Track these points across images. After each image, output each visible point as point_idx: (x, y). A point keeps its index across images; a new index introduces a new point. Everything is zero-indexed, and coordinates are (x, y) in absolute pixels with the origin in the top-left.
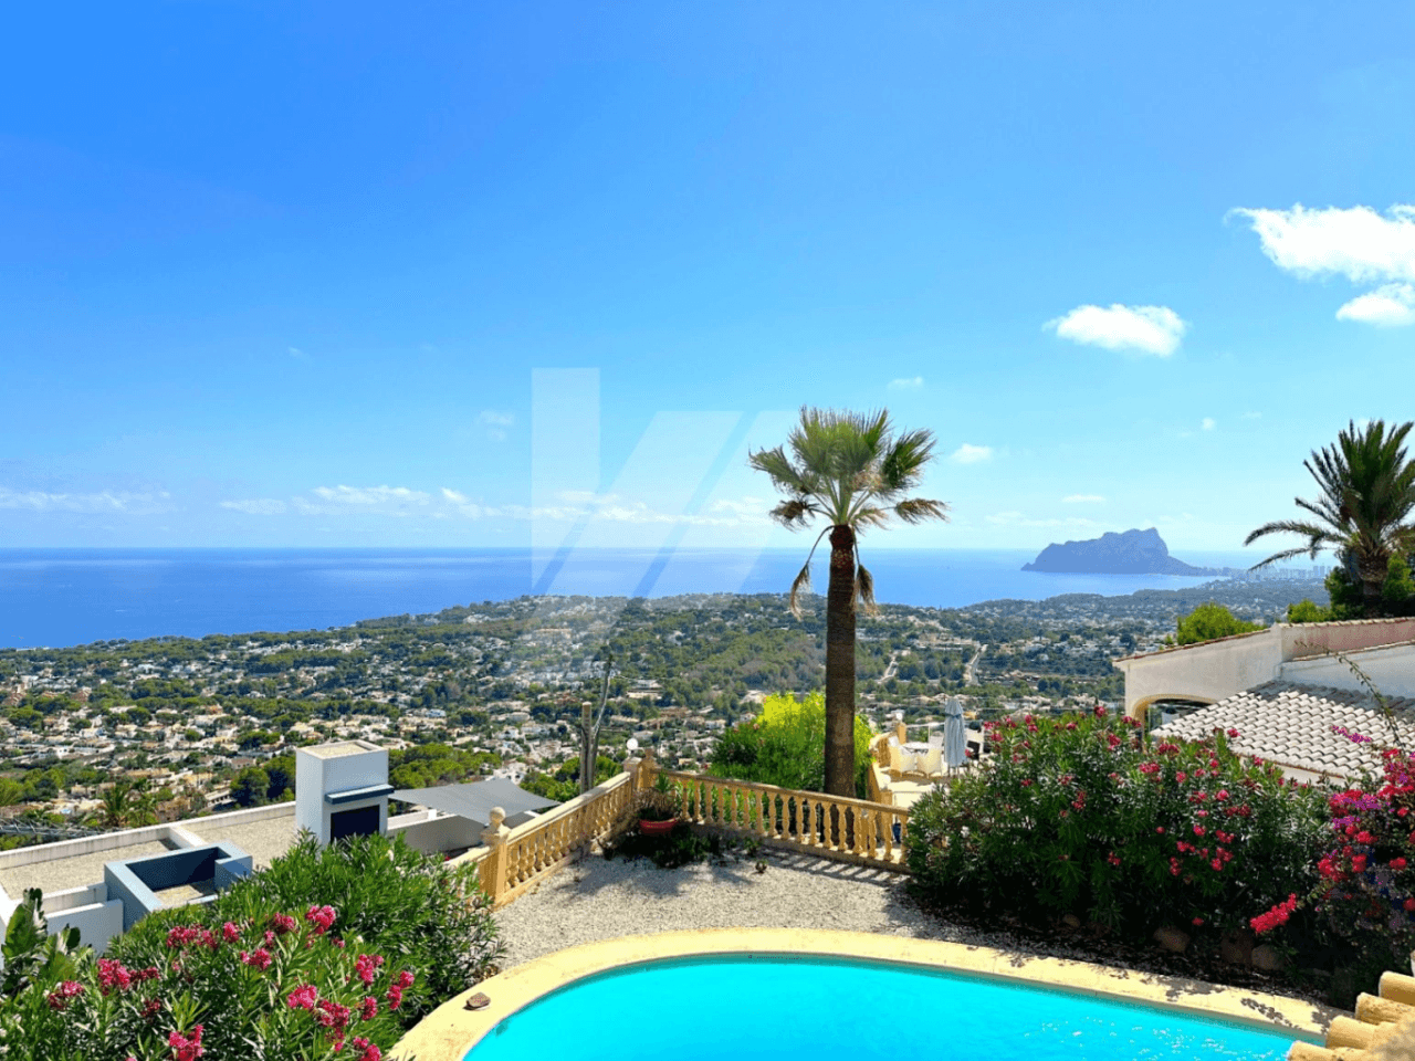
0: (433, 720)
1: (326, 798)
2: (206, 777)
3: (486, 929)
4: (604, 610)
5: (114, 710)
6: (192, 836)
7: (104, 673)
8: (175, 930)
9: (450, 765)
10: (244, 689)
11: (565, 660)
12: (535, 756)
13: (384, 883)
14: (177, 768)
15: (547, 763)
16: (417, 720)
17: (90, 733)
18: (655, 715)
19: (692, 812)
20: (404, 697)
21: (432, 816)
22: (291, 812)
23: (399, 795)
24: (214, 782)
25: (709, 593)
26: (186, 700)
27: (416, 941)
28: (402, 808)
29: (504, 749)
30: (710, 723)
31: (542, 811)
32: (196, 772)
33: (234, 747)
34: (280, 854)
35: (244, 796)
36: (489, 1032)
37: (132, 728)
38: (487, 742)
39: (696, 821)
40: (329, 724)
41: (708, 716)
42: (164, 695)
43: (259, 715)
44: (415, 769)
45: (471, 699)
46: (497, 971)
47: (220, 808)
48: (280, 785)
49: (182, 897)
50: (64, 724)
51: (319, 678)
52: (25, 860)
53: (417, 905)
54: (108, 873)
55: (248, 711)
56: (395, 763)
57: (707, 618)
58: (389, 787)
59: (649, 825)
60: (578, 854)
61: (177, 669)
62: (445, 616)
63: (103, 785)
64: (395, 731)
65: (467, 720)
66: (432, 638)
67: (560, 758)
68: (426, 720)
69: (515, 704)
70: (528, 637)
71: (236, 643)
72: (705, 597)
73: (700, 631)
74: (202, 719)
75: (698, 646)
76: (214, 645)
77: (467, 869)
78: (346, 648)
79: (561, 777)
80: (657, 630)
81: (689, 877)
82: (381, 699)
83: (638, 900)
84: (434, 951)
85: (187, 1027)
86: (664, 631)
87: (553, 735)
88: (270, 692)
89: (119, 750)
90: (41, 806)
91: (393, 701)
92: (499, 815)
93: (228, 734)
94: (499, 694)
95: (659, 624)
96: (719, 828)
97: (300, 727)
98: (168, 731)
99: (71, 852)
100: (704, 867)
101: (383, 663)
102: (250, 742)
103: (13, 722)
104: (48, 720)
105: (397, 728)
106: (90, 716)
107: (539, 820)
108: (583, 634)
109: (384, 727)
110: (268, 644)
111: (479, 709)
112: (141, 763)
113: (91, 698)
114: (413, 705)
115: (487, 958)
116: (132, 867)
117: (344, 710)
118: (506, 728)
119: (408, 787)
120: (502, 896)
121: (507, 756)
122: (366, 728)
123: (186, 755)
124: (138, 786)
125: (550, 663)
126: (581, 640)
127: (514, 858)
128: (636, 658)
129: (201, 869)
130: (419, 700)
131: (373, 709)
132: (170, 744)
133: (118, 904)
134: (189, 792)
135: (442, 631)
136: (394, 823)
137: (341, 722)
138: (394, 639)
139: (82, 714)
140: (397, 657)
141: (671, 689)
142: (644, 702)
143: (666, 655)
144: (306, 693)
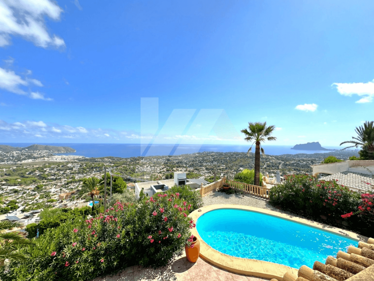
0: (192, 169)
1: (178, 179)
2: (162, 175)
3: (201, 200)
4: (217, 154)
5: (151, 165)
6: (161, 183)
7: (150, 160)
8: (159, 195)
9: (194, 176)
10: (167, 163)
11: (211, 161)
12: (206, 175)
13: (187, 192)
14: (159, 173)
15: (208, 177)
16: (189, 169)
17: (148, 168)
18: (224, 171)
19: (232, 186)
20: (188, 165)
21: (192, 183)
22: (173, 180)
23: (187, 179)
24: (163, 176)
25: (234, 152)
26: (159, 164)
27: (191, 201)
28: (188, 181)
29: (202, 174)
30: (234, 172)
31: (208, 184)
32: (161, 174)
33: (166, 171)
34: (173, 186)
35: (167, 178)
36: (202, 215)
37: (153, 168)
38: (199, 173)
39: (232, 187)
40: (178, 169)
41: (233, 171)
42: (157, 163)
43: (169, 167)
44: (189, 176)
45: (197, 166)
46: (202, 206)
47: (164, 179)
48: (171, 177)
49: (160, 191)
50: (145, 167)
51: (176, 162)
52: (141, 184)
53: (191, 195)
54: (151, 187)
55: (167, 166)
56: (187, 175)
57: (233, 156)
58: (186, 178)
59: (225, 187)
60: (214, 191)
61: (159, 160)
62: (193, 154)
63: (150, 175)
64: (186, 170)
65: (196, 169)
66: (191, 157)
67: (210, 176)
68: (191, 169)
69: (203, 168)
70: (205, 158)
71: (166, 157)
72: (233, 152)
73: (232, 158)
74: (162, 167)
75: (232, 160)
76: (163, 157)
77: (198, 191)
78: (180, 158)
79: (210, 179)
80: (225, 157)
81: (231, 196)
82: (185, 165)
83: (223, 198)
84: (194, 202)
85: (162, 208)
86: (226, 158)
87: (209, 173)
88: (170, 164)
89: (152, 170)
90: (143, 177)
91: (186, 166)
92: (202, 184)
93: (165, 169)
94: (201, 166)
95: (225, 156)
96: (236, 189)
97: (174, 169)
98: (158, 168)
99: (147, 183)
100: (234, 195)
101: (185, 160)
102: (168, 171)
103: (140, 166)
104: (144, 166)
105: (187, 170)
106: (149, 166)
107: (208, 185)
108: (213, 157)
109: (185, 170)
110: (170, 157)
111: (198, 168)
112: (154, 172)
113: (149, 163)
114: (189, 167)
115: (201, 204)
116: (154, 186)
117: (180, 167)
118: (202, 171)
119: (188, 178)
120: (203, 195)
121: (202, 175)
122: (183, 170)
123: (160, 172)
124: (154, 175)
125: (208, 162)
126: (213, 158)
127: (204, 190)
128: (222, 162)
129: (162, 187)
130: (190, 166)
131: (183, 167)
132: (158, 170)
133: (152, 191)
134: (160, 177)
135: (193, 156)
136: (187, 183)
137: (179, 168)
138: (186, 157)
139: (148, 165)
140: (187, 160)
141: (227, 167)
142: (223, 168)
143: (226, 161)
144: (175, 164)
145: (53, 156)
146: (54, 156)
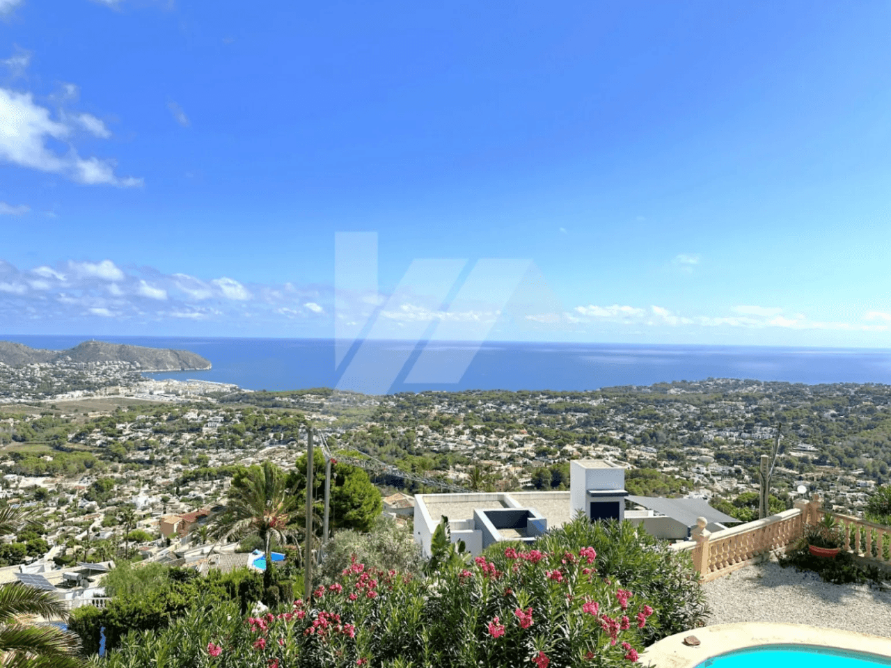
0: (648, 454)
1: (588, 492)
2: (519, 469)
3: (696, 596)
4: (771, 391)
5: (474, 427)
6: (516, 502)
7: (470, 407)
8: (508, 551)
9: (660, 484)
10: (538, 422)
11: (740, 424)
12: (718, 486)
13: (633, 551)
14: (505, 462)
15: (727, 493)
16: (638, 453)
17: (464, 437)
18: (812, 470)
19: (853, 545)
20: (629, 437)
21: (651, 514)
22: (567, 498)
23: (630, 498)
24: (523, 473)
25: (862, 383)
26: (508, 425)
27: (651, 592)
28: (630, 506)
29: (696, 479)
30: (861, 482)
31: (729, 525)
32: (514, 466)
33: (533, 455)
34: (569, 521)
35: (538, 484)
37: (483, 437)
38: (684, 473)
39: (856, 554)
40: (585, 448)
41: (859, 477)
42: (498, 421)
43: (546, 437)
44: (637, 483)
45: (674, 443)
46: (704, 624)
47: (526, 488)
48: (558, 481)
49: (510, 535)
50: (453, 432)
51: (579, 420)
52: (438, 500)
53: (652, 570)
54: (475, 514)
55: (540, 434)
56: (630, 476)
57: (859, 402)
58: (624, 491)
59: (812, 547)
60: (760, 558)
61: (504, 408)
62: (655, 388)
63: (470, 466)
64: (624, 458)
65: (671, 456)
66: (647, 401)
67: (736, 491)
68: (643, 453)
69: (703, 450)
70: (711, 406)
71: (534, 396)
72: (856, 385)
73: (852, 412)
74: (516, 436)
75: (851, 423)
76: (523, 396)
77: (683, 552)
78: (594, 403)
79: (737, 503)
80: (814, 408)
81: (850, 593)
82: (616, 436)
83: (809, 599)
84: (662, 601)
85: (525, 607)
86: (820, 410)
87: (731, 475)
88: (552, 426)
89: (477, 448)
90: (443, 473)
91: (623, 438)
92: (703, 523)
93: (529, 447)
94: (692, 443)
95: (816, 404)
96: (878, 562)
97: (568, 447)
98: (500, 441)
99: (458, 499)
100: (864, 588)
101: (616, 414)
102: (542, 453)
103: (431, 428)
104: (446, 429)
105: (625, 455)
106: (464, 428)
107: (728, 532)
108: (754, 407)
109: (617, 454)
110: (550, 397)
111: (679, 451)
112: (487, 457)
113: (465, 420)
114: (635, 443)
115: (697, 614)
116: (487, 513)
117: (593, 440)
118: (697, 465)
119: (633, 494)
120: (706, 575)
121: (698, 484)
122: (607, 453)
123: (509, 455)
124: (486, 469)
125: (729, 425)
126: (752, 411)
127: (713, 552)
128: (796, 427)
129: (520, 521)
130: (639, 440)
131: (611, 442)
132: (501, 448)
133: (480, 533)
134: (510, 477)
135: (652, 398)
136: (628, 514)
137: (592, 447)
138: (622, 400)
139: (460, 427)
140: (625, 412)
141: (826, 453)
142: (804, 460)
143: (823, 428)
144: (572, 428)
145: (142, 381)
146: (144, 383)
